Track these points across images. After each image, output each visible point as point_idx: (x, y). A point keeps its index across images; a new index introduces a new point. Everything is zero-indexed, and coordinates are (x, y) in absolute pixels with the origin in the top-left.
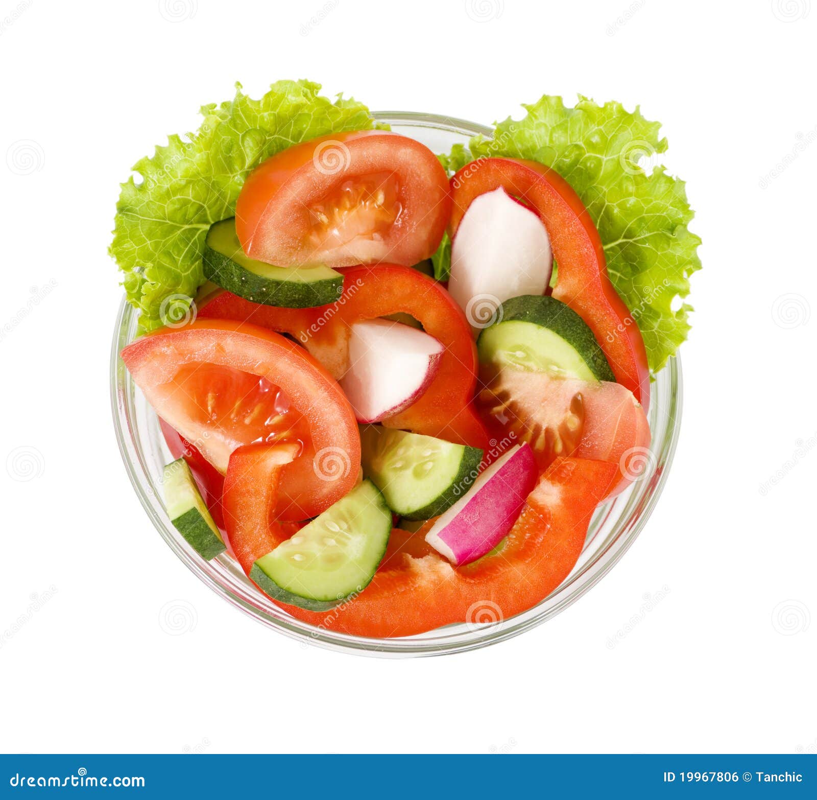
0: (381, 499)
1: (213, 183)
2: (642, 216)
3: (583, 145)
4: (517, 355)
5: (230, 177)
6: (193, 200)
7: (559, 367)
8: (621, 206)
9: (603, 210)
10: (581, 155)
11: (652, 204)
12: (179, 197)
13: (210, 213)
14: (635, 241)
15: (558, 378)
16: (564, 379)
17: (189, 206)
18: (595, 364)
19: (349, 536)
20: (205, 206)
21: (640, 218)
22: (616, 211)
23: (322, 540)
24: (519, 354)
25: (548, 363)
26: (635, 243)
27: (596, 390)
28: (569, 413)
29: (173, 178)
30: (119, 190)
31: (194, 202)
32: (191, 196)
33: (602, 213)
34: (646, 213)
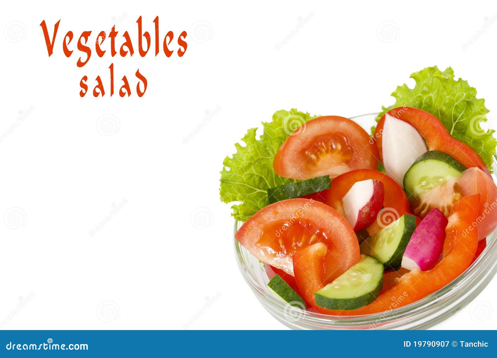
0: (376, 260)
1: (264, 165)
2: (455, 105)
3: (421, 95)
4: (424, 185)
5: (269, 159)
6: (256, 174)
7: (442, 178)
8: (445, 105)
9: (439, 113)
10: (422, 99)
11: (456, 96)
12: (248, 172)
13: (268, 182)
14: (458, 120)
15: (444, 184)
16: (446, 182)
17: (255, 176)
18: (457, 166)
19: (362, 275)
20: (263, 177)
21: (456, 107)
22: (444, 109)
23: (348, 280)
24: (423, 183)
25: (437, 178)
26: (460, 121)
27: (461, 177)
28: (454, 194)
29: (241, 162)
30: (221, 175)
31: (257, 175)
32: (254, 171)
33: (440, 116)
34: (456, 102)
